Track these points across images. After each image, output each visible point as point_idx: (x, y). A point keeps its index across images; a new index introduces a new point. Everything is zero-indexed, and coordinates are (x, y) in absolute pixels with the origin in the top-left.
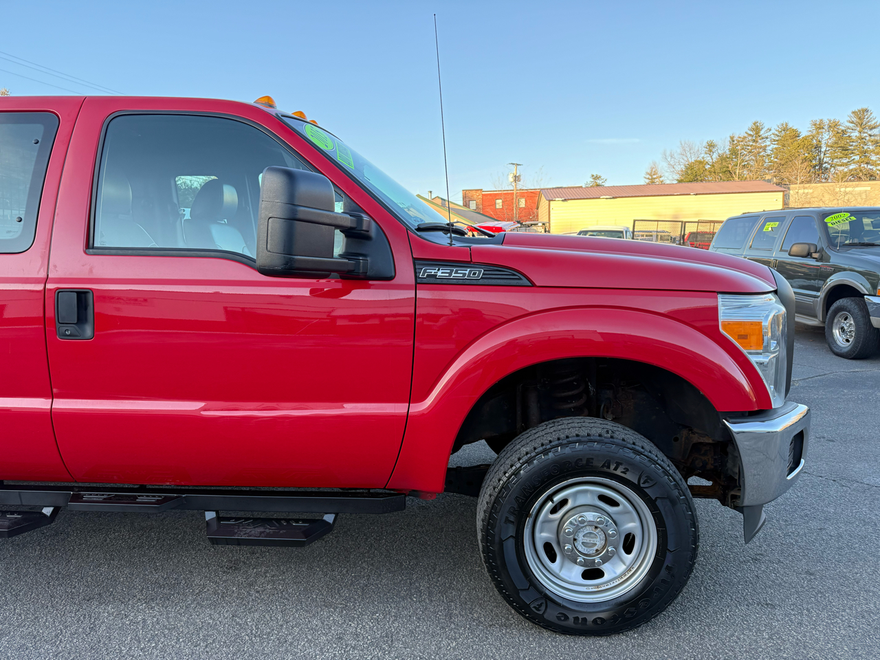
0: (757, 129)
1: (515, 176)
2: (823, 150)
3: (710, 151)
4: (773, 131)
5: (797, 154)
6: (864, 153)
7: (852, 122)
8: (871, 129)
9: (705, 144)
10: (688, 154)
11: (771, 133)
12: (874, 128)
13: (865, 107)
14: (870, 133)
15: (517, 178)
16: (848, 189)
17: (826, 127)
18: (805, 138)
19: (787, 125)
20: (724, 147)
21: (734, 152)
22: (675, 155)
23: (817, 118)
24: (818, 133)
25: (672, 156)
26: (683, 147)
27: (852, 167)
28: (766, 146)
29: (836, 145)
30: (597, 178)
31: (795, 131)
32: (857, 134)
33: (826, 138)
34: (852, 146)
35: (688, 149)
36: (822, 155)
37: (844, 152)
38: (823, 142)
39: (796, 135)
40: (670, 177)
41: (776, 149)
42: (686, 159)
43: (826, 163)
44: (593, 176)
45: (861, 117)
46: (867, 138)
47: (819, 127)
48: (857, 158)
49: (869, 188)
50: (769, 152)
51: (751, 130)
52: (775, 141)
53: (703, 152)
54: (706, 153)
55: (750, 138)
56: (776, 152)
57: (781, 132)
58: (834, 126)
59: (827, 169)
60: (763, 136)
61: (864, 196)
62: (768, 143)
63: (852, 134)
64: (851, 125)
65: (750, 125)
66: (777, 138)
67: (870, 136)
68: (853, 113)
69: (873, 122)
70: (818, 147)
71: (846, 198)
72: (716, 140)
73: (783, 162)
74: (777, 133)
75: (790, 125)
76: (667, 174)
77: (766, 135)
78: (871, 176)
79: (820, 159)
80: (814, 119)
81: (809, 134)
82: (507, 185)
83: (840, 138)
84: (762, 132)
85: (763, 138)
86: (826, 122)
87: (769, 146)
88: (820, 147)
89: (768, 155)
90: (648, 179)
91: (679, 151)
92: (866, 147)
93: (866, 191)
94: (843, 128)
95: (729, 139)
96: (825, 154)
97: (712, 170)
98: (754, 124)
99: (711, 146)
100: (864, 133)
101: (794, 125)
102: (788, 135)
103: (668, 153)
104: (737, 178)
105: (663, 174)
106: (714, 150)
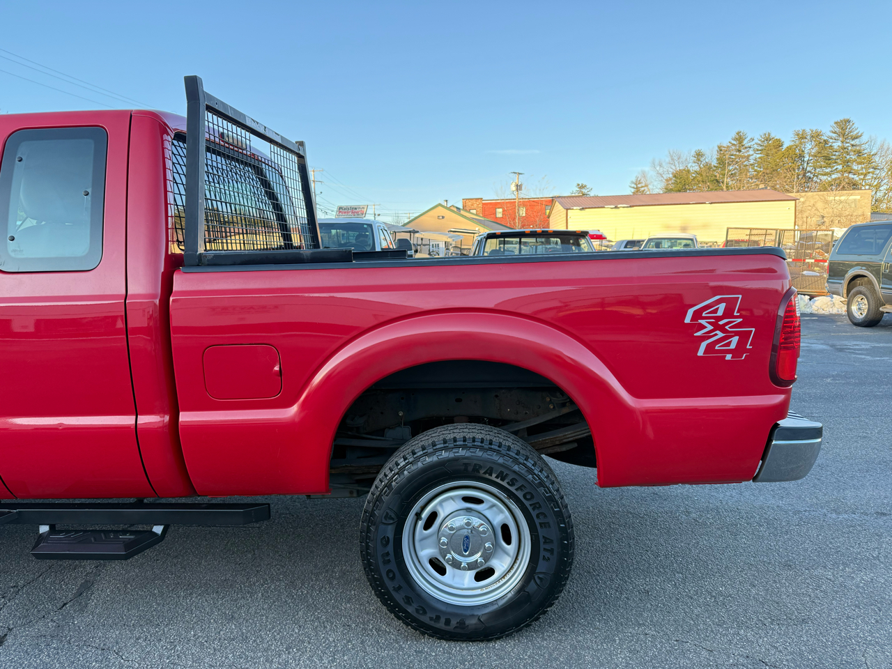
0: (740, 138)
1: (517, 186)
2: (806, 159)
3: (699, 160)
4: (756, 141)
5: (781, 163)
6: (847, 163)
7: (835, 133)
8: (853, 140)
9: (693, 153)
10: (676, 163)
11: (753, 143)
12: (857, 138)
13: (847, 117)
14: (853, 142)
15: (519, 187)
16: (843, 198)
17: (808, 137)
18: (789, 148)
19: (769, 134)
20: (712, 157)
21: (721, 161)
22: (664, 164)
23: (799, 128)
24: (801, 143)
25: (661, 165)
26: (672, 156)
27: (834, 176)
28: (749, 156)
29: (820, 155)
30: (583, 187)
31: (779, 140)
32: (839, 144)
33: (809, 147)
34: (835, 155)
35: (676, 158)
36: (805, 165)
37: (827, 161)
38: (806, 151)
39: (779, 144)
40: (656, 187)
41: (760, 158)
42: (674, 168)
43: (809, 172)
44: (578, 185)
45: (843, 128)
46: (850, 148)
47: (802, 137)
48: (840, 167)
49: (858, 197)
50: (752, 162)
51: (734, 140)
52: (758, 150)
53: (691, 161)
54: (694, 162)
55: (733, 147)
56: (760, 162)
57: (763, 141)
58: (816, 136)
59: (810, 178)
60: (746, 145)
61: (853, 206)
62: (751, 152)
63: (834, 144)
64: (834, 135)
65: (733, 135)
66: (760, 148)
67: (853, 145)
68: (836, 123)
69: (855, 133)
70: (801, 156)
71: (841, 206)
72: (704, 149)
73: (768, 171)
74: (759, 142)
75: (772, 135)
76: (655, 183)
77: (749, 144)
78: (854, 185)
79: (803, 168)
80: (797, 129)
81: (792, 143)
82: (509, 193)
83: (824, 148)
84: (745, 142)
85: (746, 148)
86: (808, 131)
87: (752, 155)
88: (804, 157)
89: (751, 165)
90: (634, 188)
91: (667, 160)
92: (848, 157)
93: (855, 200)
94: (826, 138)
95: (717, 148)
96: (808, 164)
97: (700, 179)
98: (738, 133)
99: (699, 155)
100: (847, 143)
101: (776, 135)
102: (771, 146)
103: (657, 162)
104: (724, 188)
105: (651, 182)
106: (702, 159)
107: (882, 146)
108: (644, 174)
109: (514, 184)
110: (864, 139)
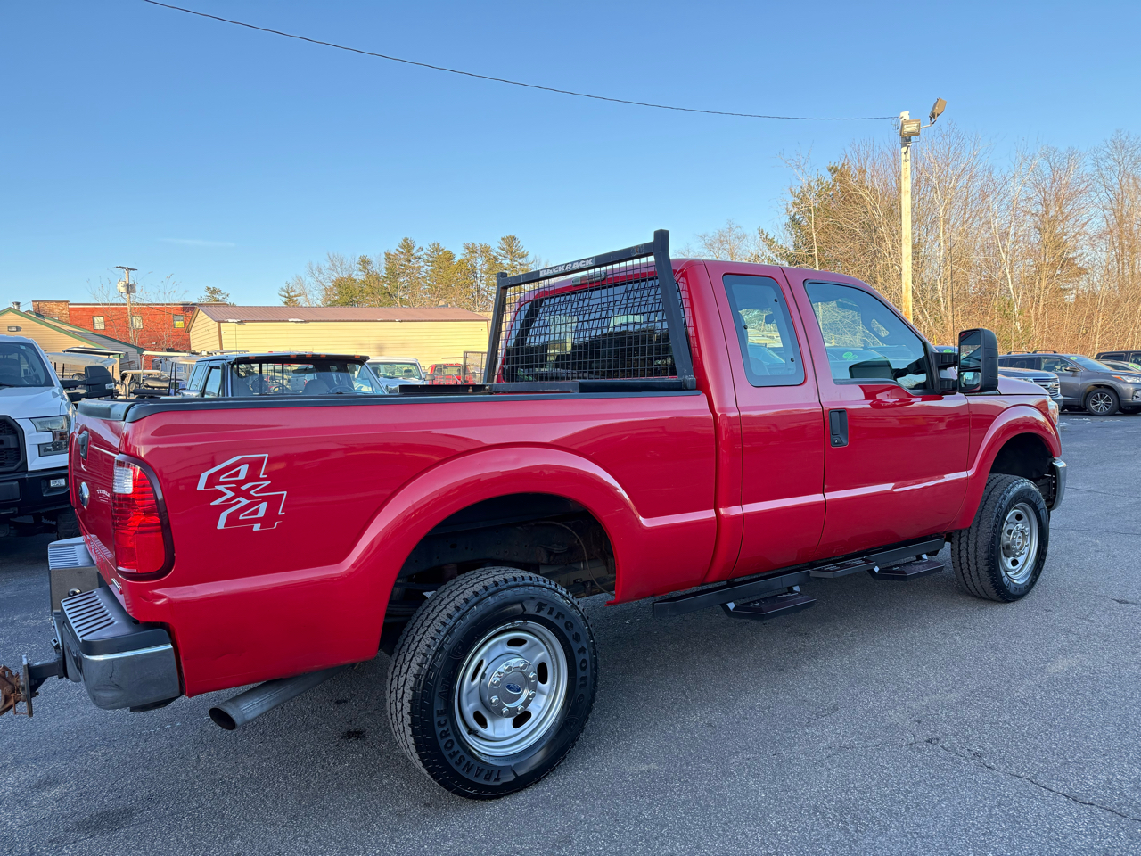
0: (408, 246)
1: (128, 285)
2: (477, 275)
3: (365, 268)
4: (425, 251)
5: (455, 279)
7: (503, 249)
8: (520, 258)
9: (358, 259)
10: (339, 269)
11: (422, 253)
12: (523, 257)
13: (513, 234)
14: (520, 261)
15: (130, 288)
17: (479, 252)
18: (461, 262)
19: (438, 244)
20: (380, 267)
21: (392, 272)
22: (323, 271)
23: (469, 241)
24: (472, 257)
25: (320, 272)
26: (332, 261)
28: (420, 267)
29: (491, 272)
30: (215, 291)
31: (450, 253)
32: (508, 261)
33: (480, 262)
35: (338, 264)
36: (477, 281)
38: (478, 267)
39: (450, 257)
41: (432, 270)
42: (336, 275)
44: (209, 289)
45: (510, 242)
46: (518, 267)
47: (472, 250)
50: (424, 274)
51: (402, 247)
52: (428, 261)
53: (356, 269)
54: (360, 270)
55: (402, 256)
56: (432, 274)
57: (433, 252)
58: (486, 251)
59: (483, 296)
60: (416, 255)
62: (422, 264)
63: (503, 262)
64: (503, 252)
65: (400, 241)
66: (430, 259)
67: (521, 264)
68: (503, 239)
69: (521, 251)
70: (474, 272)
72: (370, 256)
73: (442, 286)
74: (429, 253)
75: (442, 246)
76: (315, 293)
77: (419, 254)
80: (466, 242)
81: (463, 257)
82: (114, 294)
83: (494, 265)
84: (414, 251)
85: (415, 258)
86: (478, 246)
87: (423, 267)
89: (423, 277)
91: (327, 265)
94: (495, 254)
95: (384, 256)
97: (368, 290)
98: (406, 240)
99: (365, 262)
100: (515, 261)
101: (445, 246)
102: (442, 258)
103: (315, 267)
104: (398, 302)
105: (311, 291)
106: (369, 267)
108: (300, 282)
109: (122, 284)
110: (530, 258)
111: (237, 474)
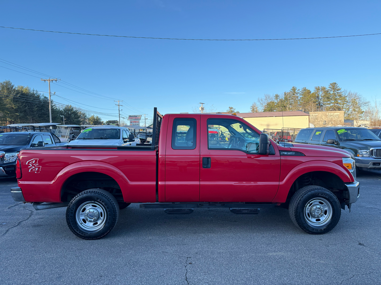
0: (294, 89)
2: (320, 98)
3: (277, 98)
4: (300, 90)
5: (310, 100)
6: (336, 100)
7: (330, 88)
8: (338, 91)
9: (274, 95)
10: (268, 99)
11: (299, 91)
12: (339, 90)
13: (335, 82)
14: (337, 92)
15: (203, 109)
16: (332, 114)
17: (321, 89)
18: (313, 94)
19: (305, 88)
20: (282, 96)
21: (286, 99)
22: (263, 100)
23: (317, 86)
24: (318, 92)
25: (262, 100)
26: (266, 97)
27: (331, 105)
28: (298, 96)
29: (325, 96)
30: (231, 108)
31: (309, 90)
32: (332, 92)
33: (321, 93)
34: (331, 97)
35: (268, 97)
36: (320, 100)
37: (328, 99)
38: (320, 95)
39: (309, 92)
40: (261, 109)
41: (302, 97)
42: (267, 101)
43: (321, 103)
44: (230, 107)
45: (334, 86)
46: (336, 94)
47: (318, 89)
48: (333, 101)
49: (339, 114)
51: (292, 90)
52: (301, 94)
53: (274, 99)
54: (275, 99)
55: (292, 93)
56: (302, 99)
57: (303, 91)
58: (323, 89)
59: (322, 105)
60: (297, 92)
61: (337, 117)
62: (299, 95)
64: (330, 89)
65: (291, 88)
66: (302, 93)
67: (337, 93)
68: (330, 84)
69: (338, 88)
70: (318, 97)
71: (331, 117)
72: (279, 94)
73: (305, 103)
74: (302, 91)
75: (307, 88)
76: (260, 107)
77: (298, 92)
78: (339, 108)
79: (319, 102)
80: (316, 86)
81: (314, 92)
83: (326, 94)
84: (296, 91)
85: (297, 93)
86: (320, 87)
88: (319, 97)
89: (299, 100)
90: (252, 109)
91: (264, 98)
92: (336, 97)
93: (338, 115)
94: (327, 90)
95: (284, 94)
96: (321, 100)
97: (278, 105)
98: (293, 87)
99: (277, 96)
100: (335, 92)
101: (308, 88)
102: (306, 92)
103: (260, 99)
104: (288, 109)
105: (258, 107)
106: (278, 98)
107: (349, 93)
108: (255, 103)
109: (200, 108)
110: (342, 90)
111: (33, 162)
